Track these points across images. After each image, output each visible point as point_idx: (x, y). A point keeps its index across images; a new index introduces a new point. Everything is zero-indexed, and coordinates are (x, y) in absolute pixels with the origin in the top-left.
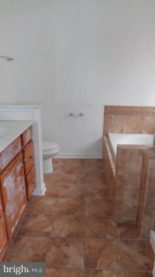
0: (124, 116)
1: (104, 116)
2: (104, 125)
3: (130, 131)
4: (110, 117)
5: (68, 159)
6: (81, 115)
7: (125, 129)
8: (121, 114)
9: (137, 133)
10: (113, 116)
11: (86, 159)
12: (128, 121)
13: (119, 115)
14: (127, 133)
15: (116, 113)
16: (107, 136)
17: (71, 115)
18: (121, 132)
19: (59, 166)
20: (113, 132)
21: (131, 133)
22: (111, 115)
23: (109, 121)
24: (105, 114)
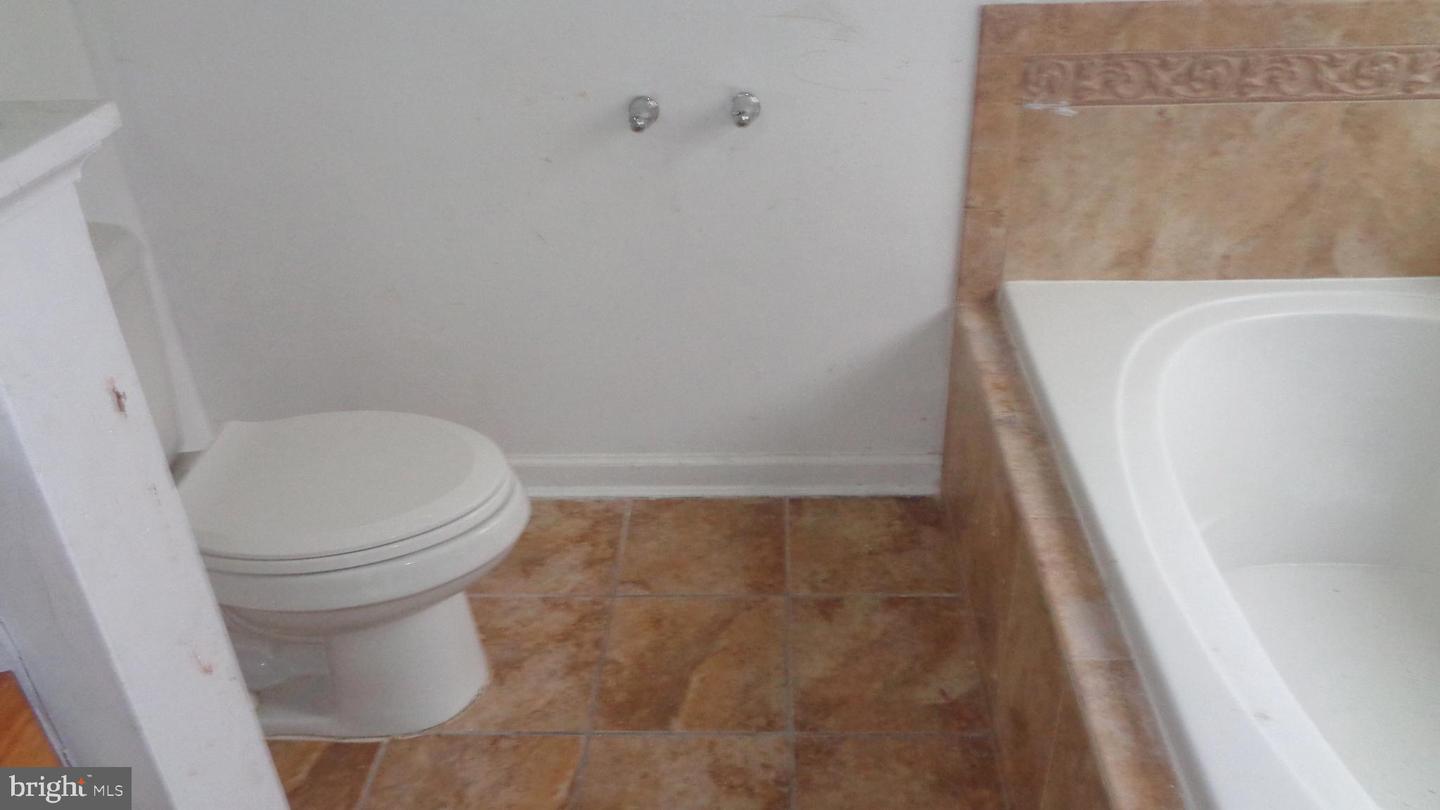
0: (1173, 109)
1: (975, 112)
2: (967, 208)
3: (1219, 248)
4: (1034, 125)
5: (636, 500)
6: (740, 113)
7: (1173, 230)
8: (1152, 86)
9: (1288, 272)
10: (1065, 110)
11: (797, 503)
12: (1215, 153)
13: (1121, 100)
14: (1188, 268)
15: (1094, 83)
16: (992, 304)
17: (639, 116)
18: (1134, 262)
19: (552, 604)
20: (1055, 265)
21: (1227, 269)
22: (1037, 106)
23: (1022, 161)
24: (979, 97)
